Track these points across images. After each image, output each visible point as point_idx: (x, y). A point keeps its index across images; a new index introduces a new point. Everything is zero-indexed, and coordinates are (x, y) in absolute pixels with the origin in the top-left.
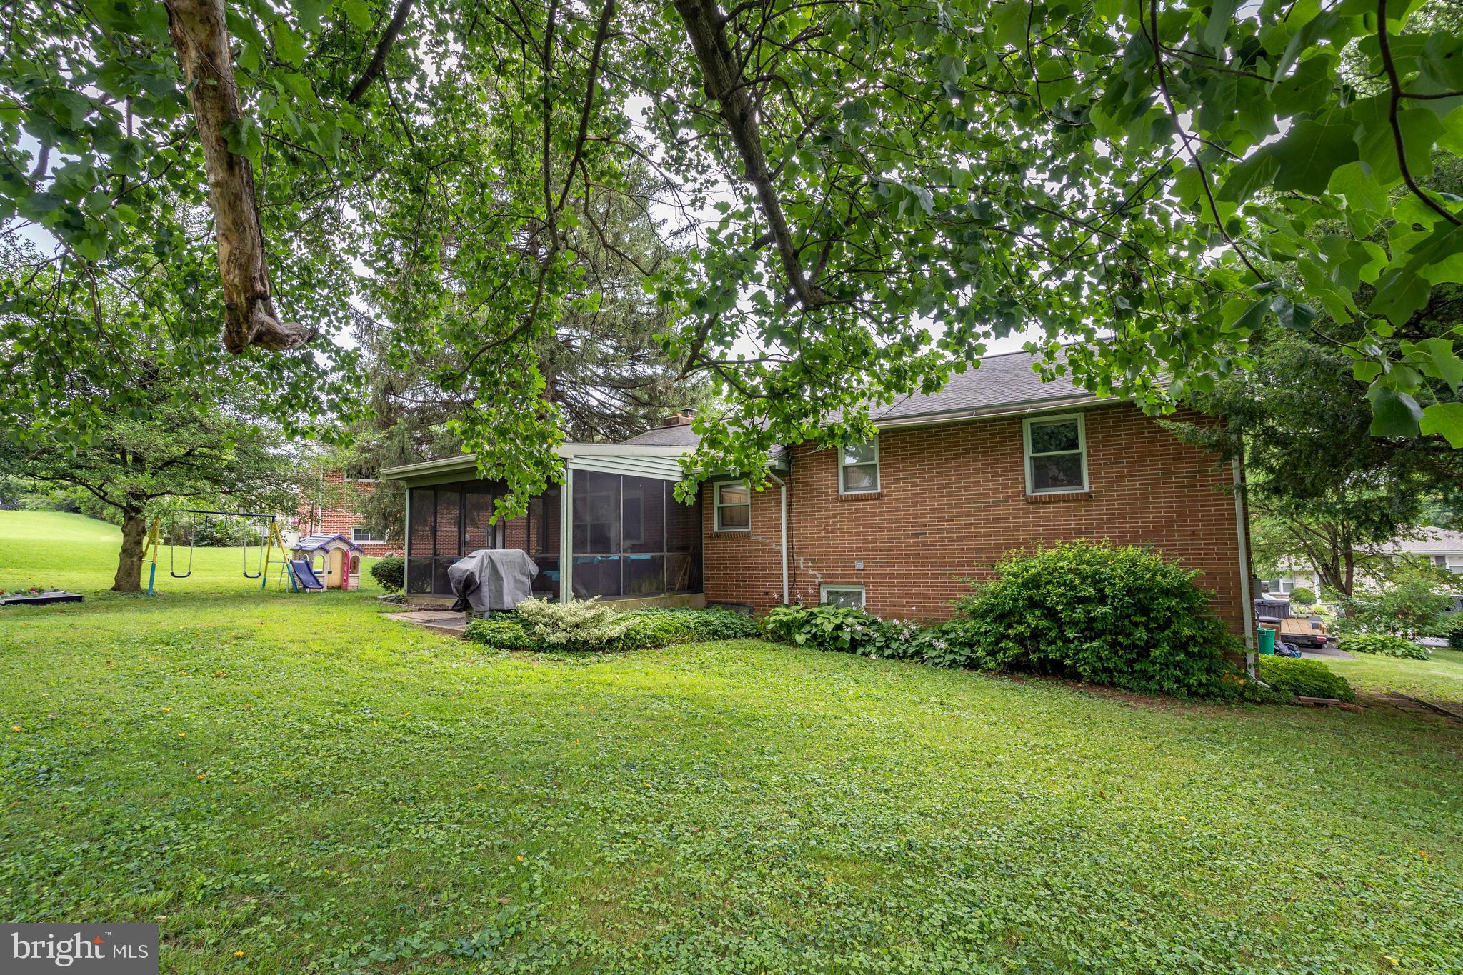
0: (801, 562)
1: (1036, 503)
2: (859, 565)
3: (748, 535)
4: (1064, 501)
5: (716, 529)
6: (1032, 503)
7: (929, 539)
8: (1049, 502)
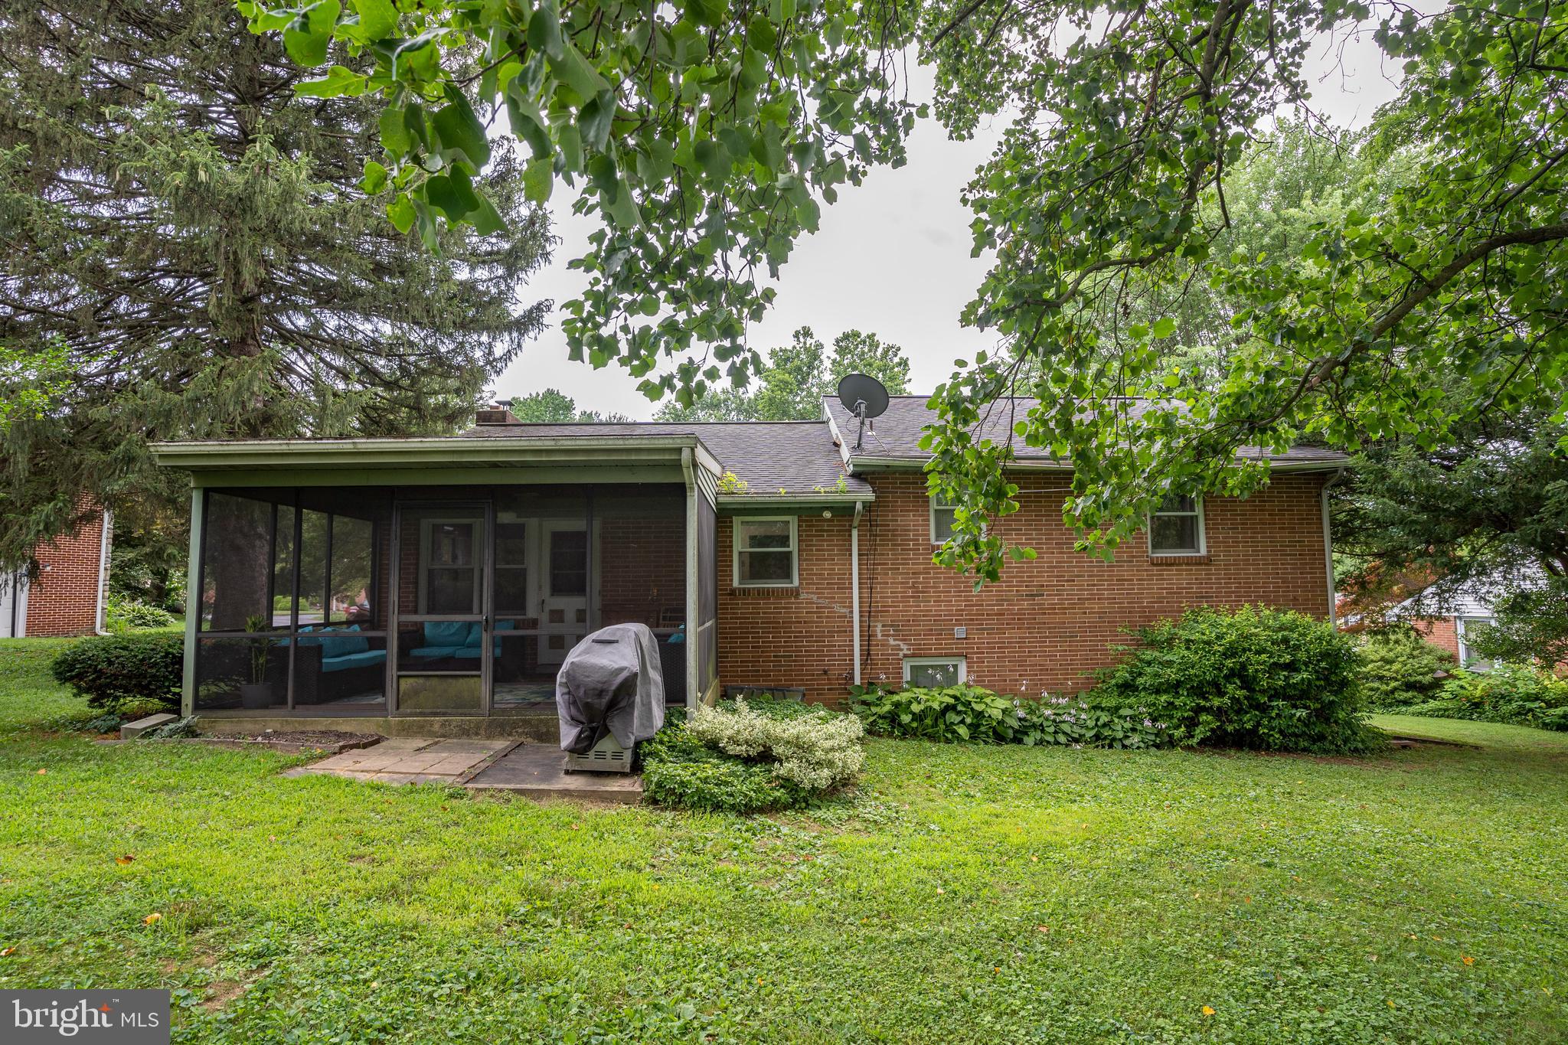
0: (879, 628)
1: (1161, 564)
2: (960, 632)
3: (795, 593)
4: (1187, 564)
5: (736, 583)
6: (1157, 565)
7: (1047, 601)
8: (1171, 565)
